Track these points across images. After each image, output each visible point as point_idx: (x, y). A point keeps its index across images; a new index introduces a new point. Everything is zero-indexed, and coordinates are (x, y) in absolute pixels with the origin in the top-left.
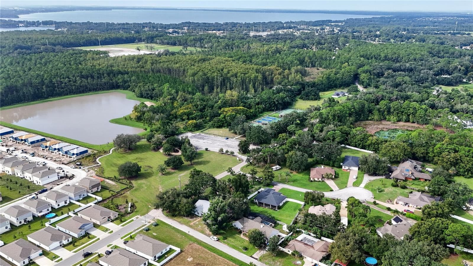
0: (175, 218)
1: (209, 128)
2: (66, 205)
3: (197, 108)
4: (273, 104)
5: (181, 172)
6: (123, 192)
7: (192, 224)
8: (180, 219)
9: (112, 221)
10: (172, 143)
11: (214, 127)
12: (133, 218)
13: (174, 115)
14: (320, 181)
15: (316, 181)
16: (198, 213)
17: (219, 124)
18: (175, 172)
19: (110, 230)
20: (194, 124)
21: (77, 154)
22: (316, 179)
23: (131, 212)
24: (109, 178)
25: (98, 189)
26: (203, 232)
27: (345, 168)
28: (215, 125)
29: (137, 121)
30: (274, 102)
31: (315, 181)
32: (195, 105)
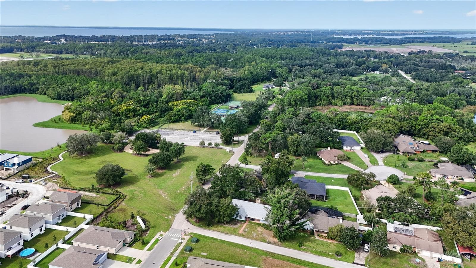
0: (213, 228)
1: (165, 123)
2: (42, 232)
3: (140, 104)
4: (217, 96)
5: (172, 172)
6: (116, 205)
7: (241, 231)
8: (222, 228)
9: (130, 246)
10: (144, 139)
11: (170, 122)
12: (157, 237)
13: (116, 113)
14: (336, 164)
15: (334, 164)
16: (240, 217)
17: (176, 117)
18: (165, 173)
19: (134, 259)
20: (150, 119)
21: (19, 164)
22: (332, 162)
23: (147, 228)
24: (82, 189)
25: (78, 204)
26: (263, 240)
27: (347, 149)
28: (171, 119)
29: (71, 123)
30: (218, 94)
31: (332, 164)
32: (137, 101)
